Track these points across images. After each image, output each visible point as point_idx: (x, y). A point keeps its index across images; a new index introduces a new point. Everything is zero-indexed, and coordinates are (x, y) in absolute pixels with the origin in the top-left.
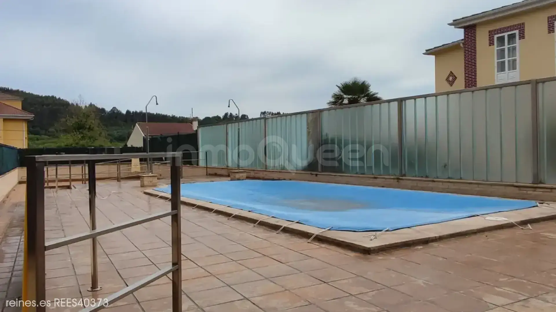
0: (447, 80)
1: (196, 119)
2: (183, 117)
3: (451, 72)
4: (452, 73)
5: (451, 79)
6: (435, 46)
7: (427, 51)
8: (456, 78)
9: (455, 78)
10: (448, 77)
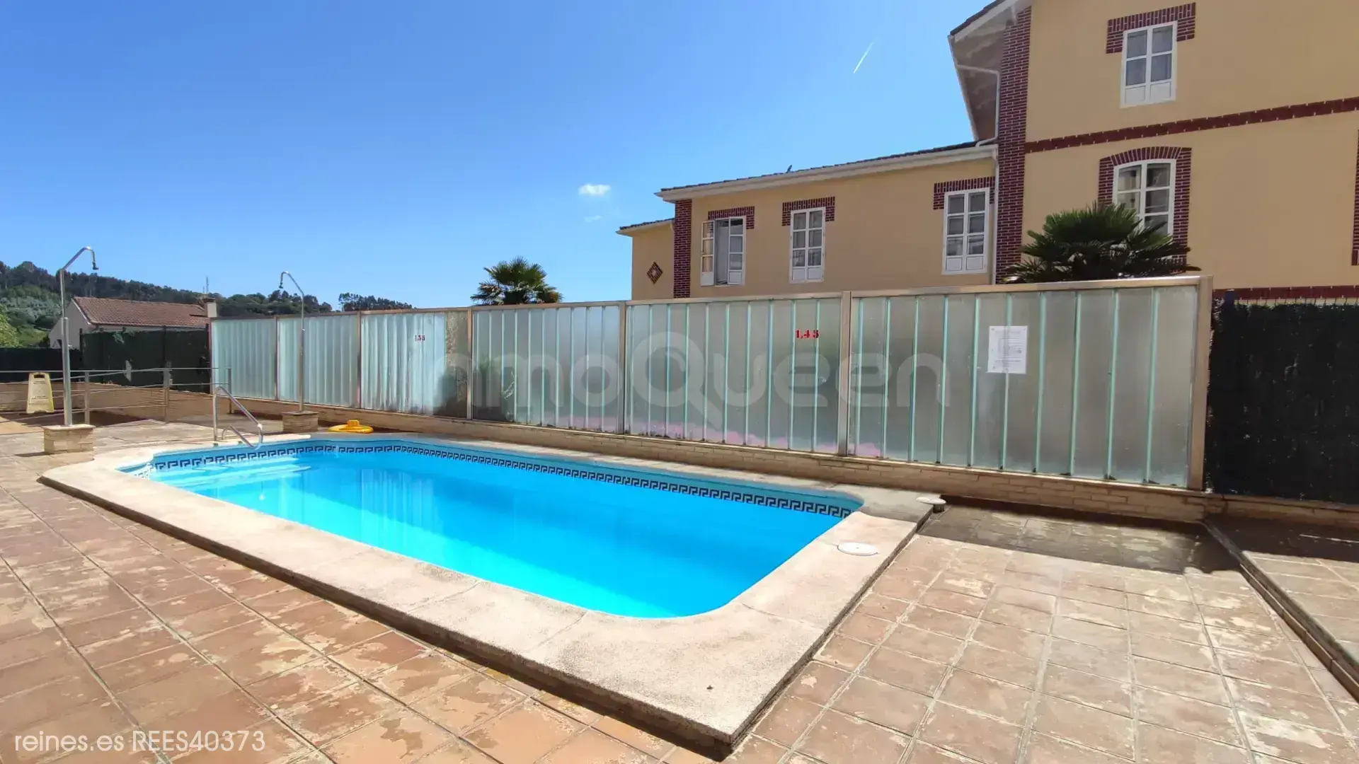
0: (649, 274)
1: (212, 298)
2: (187, 291)
3: (655, 263)
4: (657, 266)
5: (655, 273)
6: (634, 224)
7: (622, 228)
8: (662, 272)
9: (660, 272)
10: (651, 271)
